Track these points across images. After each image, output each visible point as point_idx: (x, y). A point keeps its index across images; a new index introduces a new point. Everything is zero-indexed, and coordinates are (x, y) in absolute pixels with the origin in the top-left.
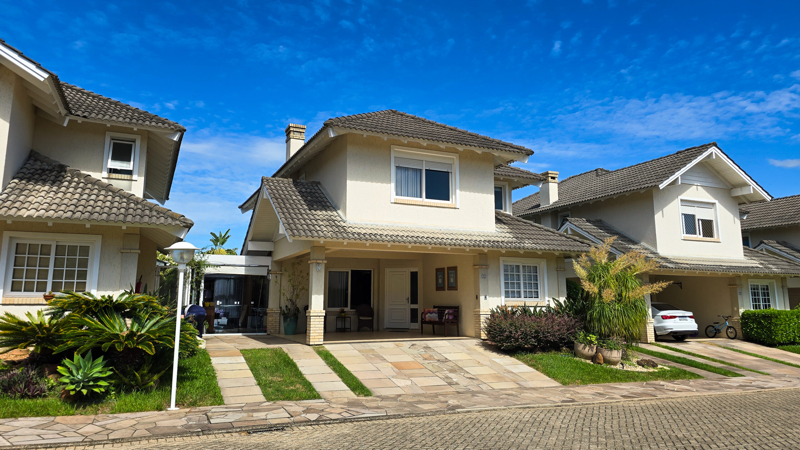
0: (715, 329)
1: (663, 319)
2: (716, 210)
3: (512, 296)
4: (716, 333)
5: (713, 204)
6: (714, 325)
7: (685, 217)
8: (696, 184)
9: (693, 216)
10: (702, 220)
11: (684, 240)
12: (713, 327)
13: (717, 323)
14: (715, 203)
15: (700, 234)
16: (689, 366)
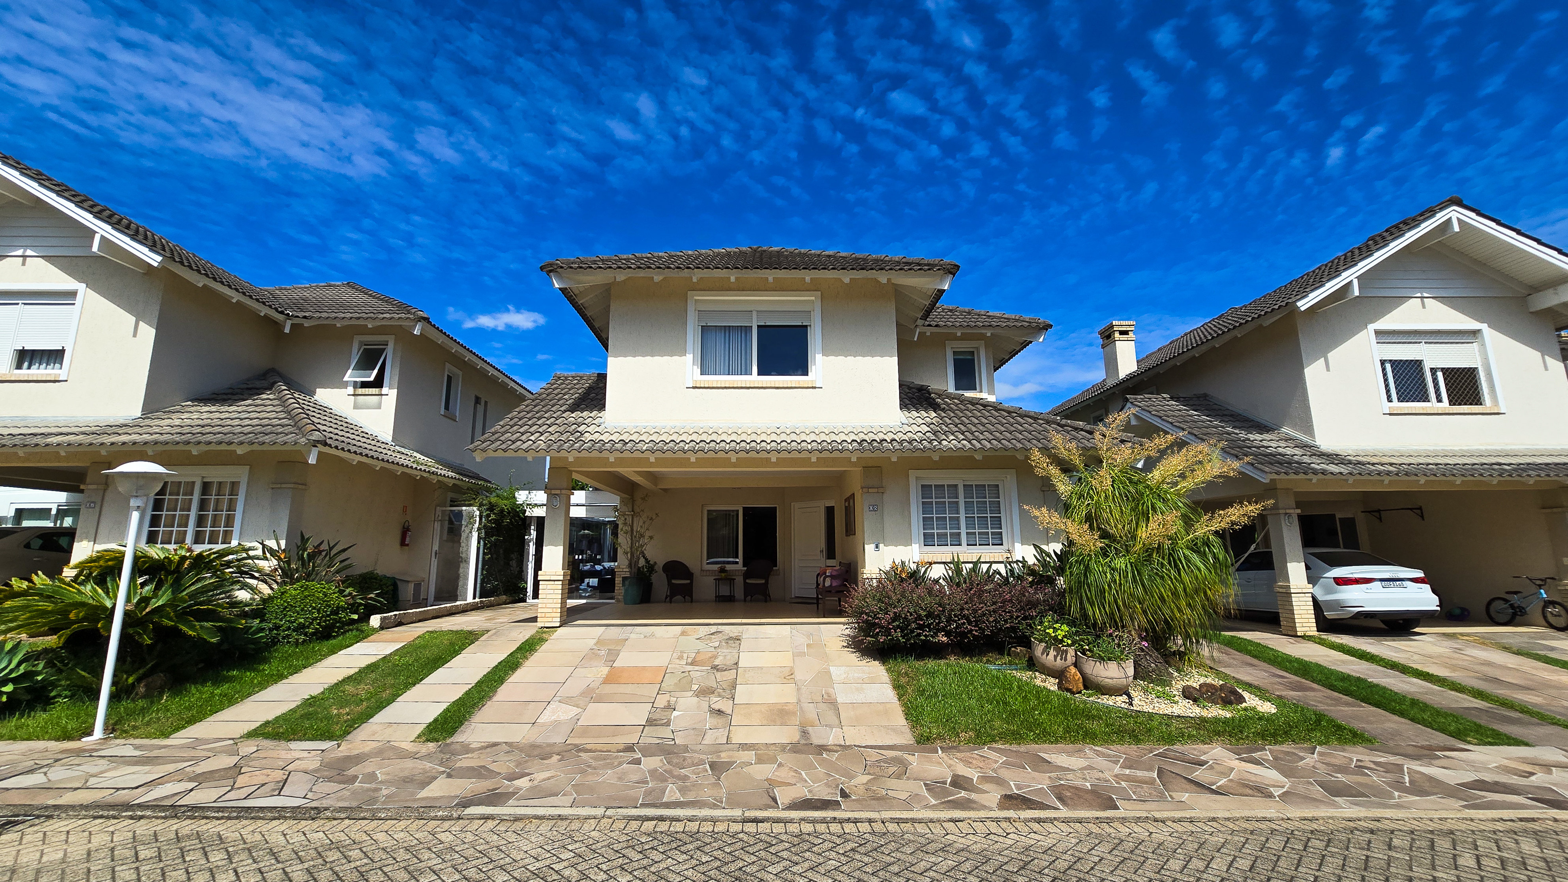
0: (1512, 606)
1: (1338, 584)
2: (1483, 345)
3: (940, 543)
4: (1514, 615)
5: (1475, 333)
6: (1507, 597)
7: (1392, 367)
8: (1419, 295)
9: (1417, 365)
10: (1445, 371)
11: (1390, 414)
12: (1506, 601)
13: (1516, 593)
14: (1479, 331)
15: (1440, 400)
16: (1362, 700)
